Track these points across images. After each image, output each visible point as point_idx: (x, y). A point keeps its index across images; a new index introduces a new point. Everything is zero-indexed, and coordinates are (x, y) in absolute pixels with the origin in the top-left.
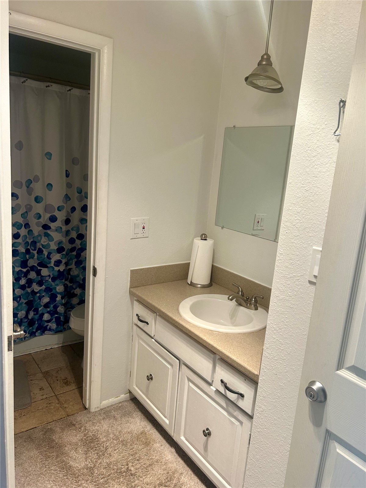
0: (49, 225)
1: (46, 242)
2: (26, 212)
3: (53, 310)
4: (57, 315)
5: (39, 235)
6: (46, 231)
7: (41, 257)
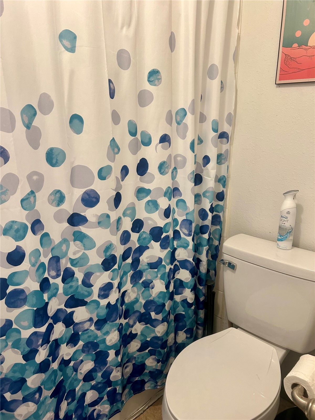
0: (83, 214)
1: (78, 252)
2: (32, 192)
3: (103, 382)
4: (110, 388)
5: (65, 241)
6: (76, 229)
7: (71, 287)
